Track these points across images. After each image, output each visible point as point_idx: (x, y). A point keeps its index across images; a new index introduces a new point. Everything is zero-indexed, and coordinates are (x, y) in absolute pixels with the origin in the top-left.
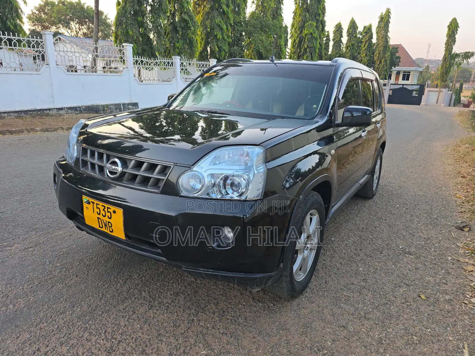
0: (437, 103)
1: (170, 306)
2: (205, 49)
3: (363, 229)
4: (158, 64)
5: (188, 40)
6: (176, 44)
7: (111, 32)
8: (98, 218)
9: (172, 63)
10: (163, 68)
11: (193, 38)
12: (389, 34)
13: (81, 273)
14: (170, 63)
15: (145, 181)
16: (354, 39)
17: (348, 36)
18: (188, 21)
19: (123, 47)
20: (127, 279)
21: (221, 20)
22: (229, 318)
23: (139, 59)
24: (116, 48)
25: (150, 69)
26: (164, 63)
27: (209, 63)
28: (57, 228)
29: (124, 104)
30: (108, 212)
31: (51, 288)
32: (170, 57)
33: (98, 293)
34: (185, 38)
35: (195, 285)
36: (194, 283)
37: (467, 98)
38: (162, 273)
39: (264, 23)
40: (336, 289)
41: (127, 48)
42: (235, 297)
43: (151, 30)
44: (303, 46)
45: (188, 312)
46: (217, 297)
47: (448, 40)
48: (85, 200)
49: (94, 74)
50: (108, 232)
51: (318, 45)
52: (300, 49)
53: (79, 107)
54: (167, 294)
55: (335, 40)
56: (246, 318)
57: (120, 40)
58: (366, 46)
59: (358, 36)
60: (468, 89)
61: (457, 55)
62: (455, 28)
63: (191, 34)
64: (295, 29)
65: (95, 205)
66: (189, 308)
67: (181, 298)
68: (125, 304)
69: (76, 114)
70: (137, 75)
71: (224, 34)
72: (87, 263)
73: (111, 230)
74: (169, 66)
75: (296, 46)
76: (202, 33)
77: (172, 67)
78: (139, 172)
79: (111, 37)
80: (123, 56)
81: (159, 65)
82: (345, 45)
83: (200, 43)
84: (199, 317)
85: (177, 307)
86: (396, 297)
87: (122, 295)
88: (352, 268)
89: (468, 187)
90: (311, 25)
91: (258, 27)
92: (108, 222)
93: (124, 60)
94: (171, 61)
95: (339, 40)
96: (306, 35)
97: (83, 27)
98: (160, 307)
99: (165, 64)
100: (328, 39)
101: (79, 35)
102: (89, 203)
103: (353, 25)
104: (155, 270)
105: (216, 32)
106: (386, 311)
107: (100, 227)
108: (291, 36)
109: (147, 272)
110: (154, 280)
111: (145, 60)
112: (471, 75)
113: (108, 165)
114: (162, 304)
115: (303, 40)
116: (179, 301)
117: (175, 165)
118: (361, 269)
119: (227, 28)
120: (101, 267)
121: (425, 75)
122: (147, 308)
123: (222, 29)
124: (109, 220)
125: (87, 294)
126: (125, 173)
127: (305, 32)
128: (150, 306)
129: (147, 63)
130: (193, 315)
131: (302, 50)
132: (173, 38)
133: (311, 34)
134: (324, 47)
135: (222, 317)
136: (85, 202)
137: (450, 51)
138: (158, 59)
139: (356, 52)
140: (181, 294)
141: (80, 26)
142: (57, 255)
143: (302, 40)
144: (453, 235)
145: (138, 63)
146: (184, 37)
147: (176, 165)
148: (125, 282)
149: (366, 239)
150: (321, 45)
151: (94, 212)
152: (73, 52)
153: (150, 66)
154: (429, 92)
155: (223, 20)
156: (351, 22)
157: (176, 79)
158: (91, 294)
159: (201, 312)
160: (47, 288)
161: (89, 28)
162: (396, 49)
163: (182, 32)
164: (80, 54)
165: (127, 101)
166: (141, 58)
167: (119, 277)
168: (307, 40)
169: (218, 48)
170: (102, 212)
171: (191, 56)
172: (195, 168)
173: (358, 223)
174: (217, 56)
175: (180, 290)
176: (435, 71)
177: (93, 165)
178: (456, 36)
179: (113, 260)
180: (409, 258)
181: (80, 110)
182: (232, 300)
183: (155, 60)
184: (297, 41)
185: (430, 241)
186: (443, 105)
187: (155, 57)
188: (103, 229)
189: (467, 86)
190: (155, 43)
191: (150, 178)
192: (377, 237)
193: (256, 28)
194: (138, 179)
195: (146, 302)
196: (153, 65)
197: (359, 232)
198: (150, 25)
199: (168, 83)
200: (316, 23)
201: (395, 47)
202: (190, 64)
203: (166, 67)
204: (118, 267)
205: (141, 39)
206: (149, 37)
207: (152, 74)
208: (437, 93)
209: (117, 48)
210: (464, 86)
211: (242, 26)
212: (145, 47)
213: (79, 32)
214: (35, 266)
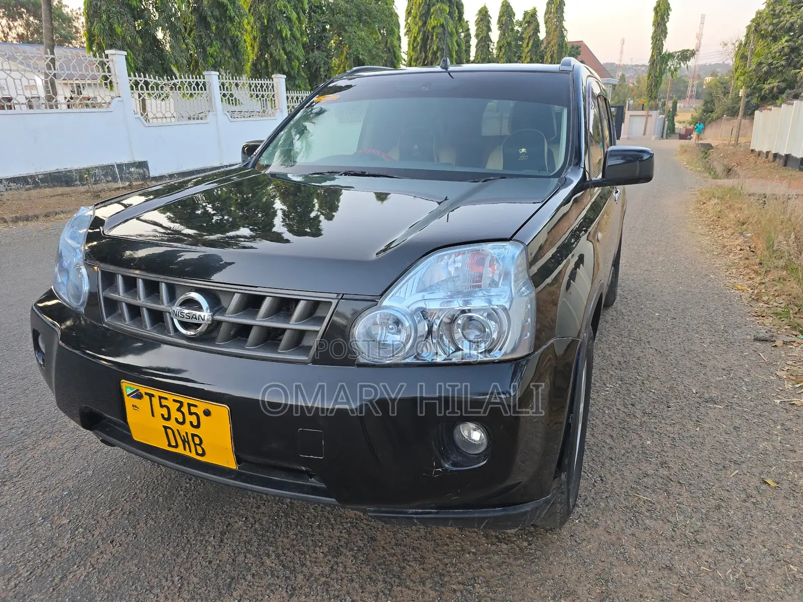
0: (644, 134)
1: (332, 582)
2: (260, 58)
3: (620, 364)
4: (178, 86)
5: (229, 41)
6: (208, 48)
7: (74, 31)
8: (166, 428)
9: (204, 84)
10: (187, 94)
11: (237, 37)
12: (564, 24)
13: (121, 534)
14: (201, 85)
15: (271, 337)
16: (510, 33)
17: (500, 28)
18: (226, 6)
19: (107, 56)
20: (223, 533)
21: (287, 3)
22: (454, 587)
23: (141, 79)
24: (94, 59)
25: (163, 97)
26: (190, 84)
27: (272, 82)
28: (41, 435)
29: (120, 166)
30: (191, 413)
31: (61, 580)
32: (200, 74)
33: (169, 576)
34: (224, 37)
35: (367, 525)
36: (362, 520)
37: (684, 125)
38: (292, 507)
39: (362, 8)
40: (624, 490)
41: (114, 58)
42: (450, 538)
43: (157, 24)
44: (430, 48)
45: (373, 589)
46: (416, 543)
47: (655, 32)
48: (128, 389)
49: (54, 110)
50: (193, 455)
51: (455, 44)
52: (426, 53)
53: (31, 177)
54: (316, 553)
55: (480, 37)
56: (488, 582)
57: (98, 44)
58: (530, 44)
59: (516, 28)
60: (685, 110)
61: (671, 56)
62: (665, 10)
63: (233, 28)
64: (415, 18)
65: (156, 401)
66: (371, 580)
67: (347, 558)
68: (234, 594)
69: (27, 190)
70: (139, 111)
71: (295, 29)
72: (127, 507)
73: (200, 452)
74: (198, 90)
75: (418, 47)
76: (252, 27)
77: (204, 91)
78: (254, 319)
79: (74, 41)
80: (110, 74)
81: (180, 88)
82: (496, 45)
83: (252, 45)
84: (396, 597)
85: (345, 581)
86: (728, 491)
87: (224, 571)
88: (633, 443)
89: (748, 271)
90: (442, 11)
91: (353, 15)
92: (192, 434)
93: (111, 82)
94: (203, 80)
95: (485, 37)
96: (433, 28)
97: (16, 24)
98: (311, 588)
99: (190, 86)
100: (468, 36)
101: (10, 39)
102: (139, 396)
103: (507, 11)
104: (276, 504)
105: (279, 25)
106: (725, 521)
107: (170, 445)
108: (407, 31)
109: (261, 511)
110: (280, 525)
111: (152, 80)
112: (687, 87)
113: (176, 308)
114: (313, 579)
115: (430, 37)
116: (345, 567)
117: (340, 297)
118: (649, 442)
119: (299, 18)
120: (159, 512)
121: (620, 91)
122: (285, 595)
123: (289, 19)
124: (195, 431)
125: (146, 584)
126: (220, 323)
127: (432, 22)
128: (290, 588)
129: (157, 85)
130: (384, 594)
131: (430, 56)
132: (200, 37)
133: (442, 26)
134: (464, 49)
135: (443, 589)
136: (128, 395)
137: (659, 50)
138: (176, 78)
139: (515, 56)
140: (344, 551)
141: (10, 22)
142: (56, 497)
143: (428, 37)
144: (763, 357)
145: (139, 86)
146: (222, 37)
147: (342, 298)
148: (222, 541)
149: (632, 383)
150: (459, 45)
151: (153, 416)
152: (8, 70)
153: (162, 92)
154: (632, 118)
155: (289, 3)
156: (503, 6)
157: (215, 113)
158: (155, 581)
159: (396, 584)
160: (52, 581)
161: (28, 25)
162: (577, 48)
163: (217, 27)
164: (23, 73)
165: (125, 160)
166: (145, 77)
167: (204, 531)
168: (437, 37)
169: (286, 54)
170: (175, 414)
171: (238, 71)
172: (386, 302)
173: (608, 353)
174: (286, 68)
175: (339, 540)
176: (633, 84)
177: (135, 311)
178: (667, 24)
179: (181, 493)
180: (717, 411)
181: (35, 182)
182: (447, 545)
183: (172, 79)
184: (419, 40)
185: (734, 374)
186: (653, 138)
187: (171, 75)
188: (180, 450)
189: (682, 105)
190: (168, 47)
191: (283, 331)
192: (649, 376)
193: (350, 17)
194: (253, 334)
195: (278, 581)
196: (168, 90)
197: (617, 371)
198: (156, 16)
199: (199, 121)
200: (449, 6)
201: (575, 45)
202: (237, 85)
203: (193, 92)
204: (196, 506)
205: (140, 42)
206: (155, 37)
207: (168, 105)
208: (644, 119)
209: (96, 59)
210: (678, 105)
211: (323, 13)
212: (149, 56)
213: (10, 33)
214: (12, 533)
